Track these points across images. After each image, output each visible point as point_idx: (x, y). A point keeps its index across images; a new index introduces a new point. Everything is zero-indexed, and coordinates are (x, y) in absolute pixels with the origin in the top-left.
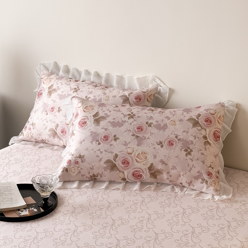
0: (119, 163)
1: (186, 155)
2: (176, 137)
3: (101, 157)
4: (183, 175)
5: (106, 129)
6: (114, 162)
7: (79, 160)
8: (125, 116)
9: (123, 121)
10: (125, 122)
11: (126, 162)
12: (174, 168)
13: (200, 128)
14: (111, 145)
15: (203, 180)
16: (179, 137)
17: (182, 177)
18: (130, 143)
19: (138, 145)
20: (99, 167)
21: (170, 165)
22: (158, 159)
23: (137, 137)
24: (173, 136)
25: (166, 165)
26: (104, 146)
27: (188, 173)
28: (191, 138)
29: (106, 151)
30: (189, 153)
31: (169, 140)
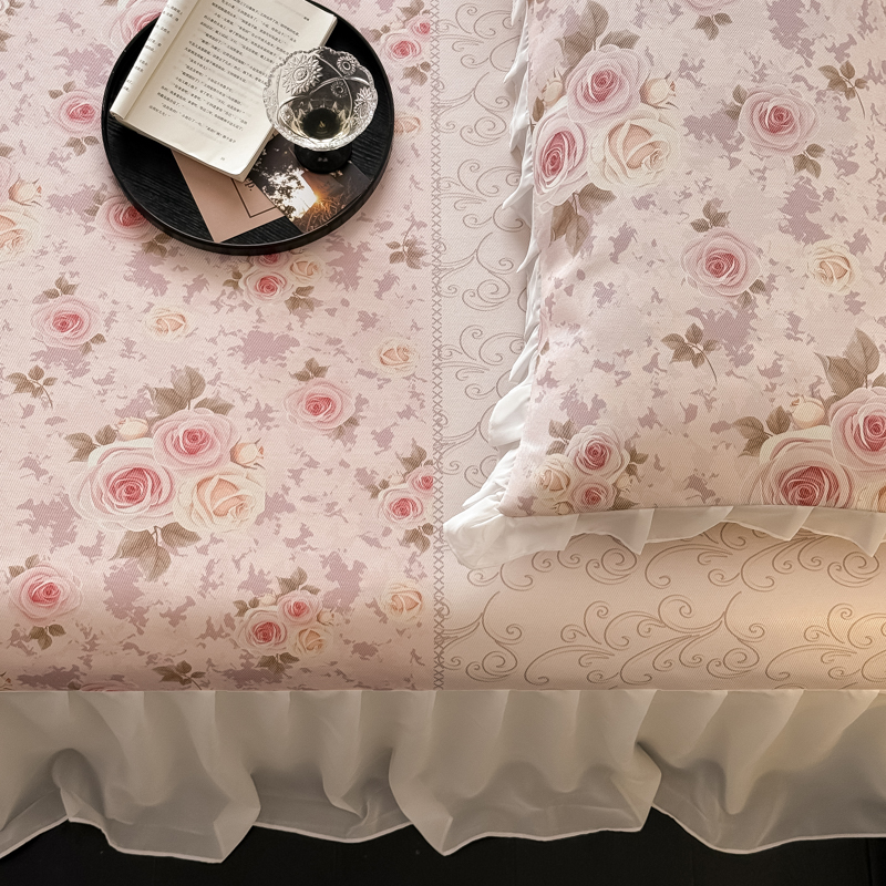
0: (598, 59)
1: (672, 339)
2: (758, 286)
4: (578, 341)
6: (599, 40)
8: (839, 51)
9: (808, 43)
10: (806, 51)
12: (604, 294)
13: (827, 391)
14: (676, 11)
15: (566, 431)
16: (759, 297)
17: (570, 338)
18: (698, 85)
19: (690, 122)
21: (611, 276)
22: (635, 218)
23: (734, 114)
24: (761, 271)
25: (614, 258)
27: (591, 359)
30: (682, 351)
31: (739, 253)
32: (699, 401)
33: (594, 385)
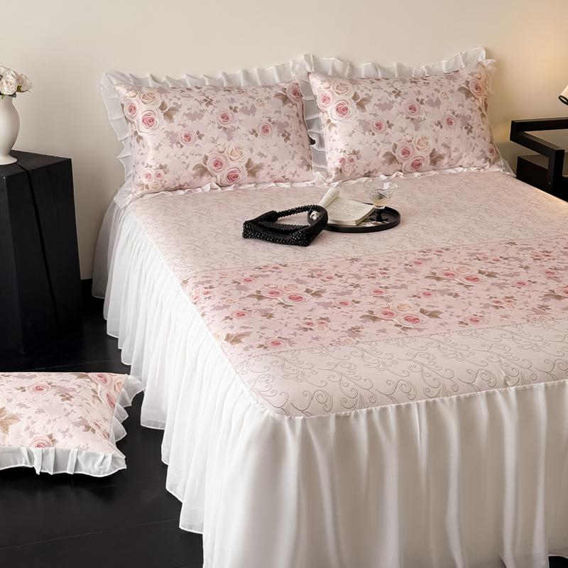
0: (398, 154)
1: (468, 133)
2: (453, 113)
3: (378, 149)
4: (465, 157)
5: (375, 115)
6: (393, 154)
7: (354, 157)
8: (390, 94)
9: (390, 102)
10: (393, 102)
11: (405, 152)
12: (457, 150)
13: (473, 98)
14: (387, 134)
15: (486, 159)
17: (463, 158)
18: (406, 128)
19: (416, 130)
20: (376, 162)
21: (453, 148)
22: (440, 142)
23: (413, 119)
24: (450, 113)
25: (449, 148)
26: (379, 136)
27: (471, 153)
28: (468, 113)
29: (383, 142)
30: (470, 131)
31: (447, 118)
32: (480, 127)
33: (477, 152)
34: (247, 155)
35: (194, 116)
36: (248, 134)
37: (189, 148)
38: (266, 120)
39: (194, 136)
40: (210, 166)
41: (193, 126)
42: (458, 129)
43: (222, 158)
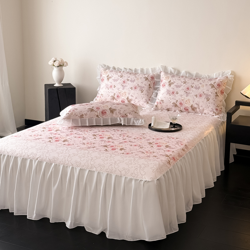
0: (178, 104)
3: (170, 101)
4: (205, 110)
5: (173, 89)
6: (176, 103)
7: (162, 102)
8: (182, 82)
9: (181, 85)
11: (181, 104)
12: (202, 106)
13: (214, 89)
14: (175, 96)
15: (214, 112)
16: (204, 93)
18: (183, 95)
19: (186, 96)
20: (170, 105)
21: (200, 105)
22: (195, 103)
23: (187, 92)
24: (202, 92)
25: (198, 105)
26: (172, 96)
27: (207, 109)
29: (173, 99)
30: (208, 100)
31: (200, 94)
32: (213, 100)
34: (127, 95)
35: (115, 80)
36: (129, 88)
37: (110, 90)
38: (137, 85)
39: (113, 86)
40: (116, 97)
41: (114, 83)
42: (203, 98)
43: (120, 95)
